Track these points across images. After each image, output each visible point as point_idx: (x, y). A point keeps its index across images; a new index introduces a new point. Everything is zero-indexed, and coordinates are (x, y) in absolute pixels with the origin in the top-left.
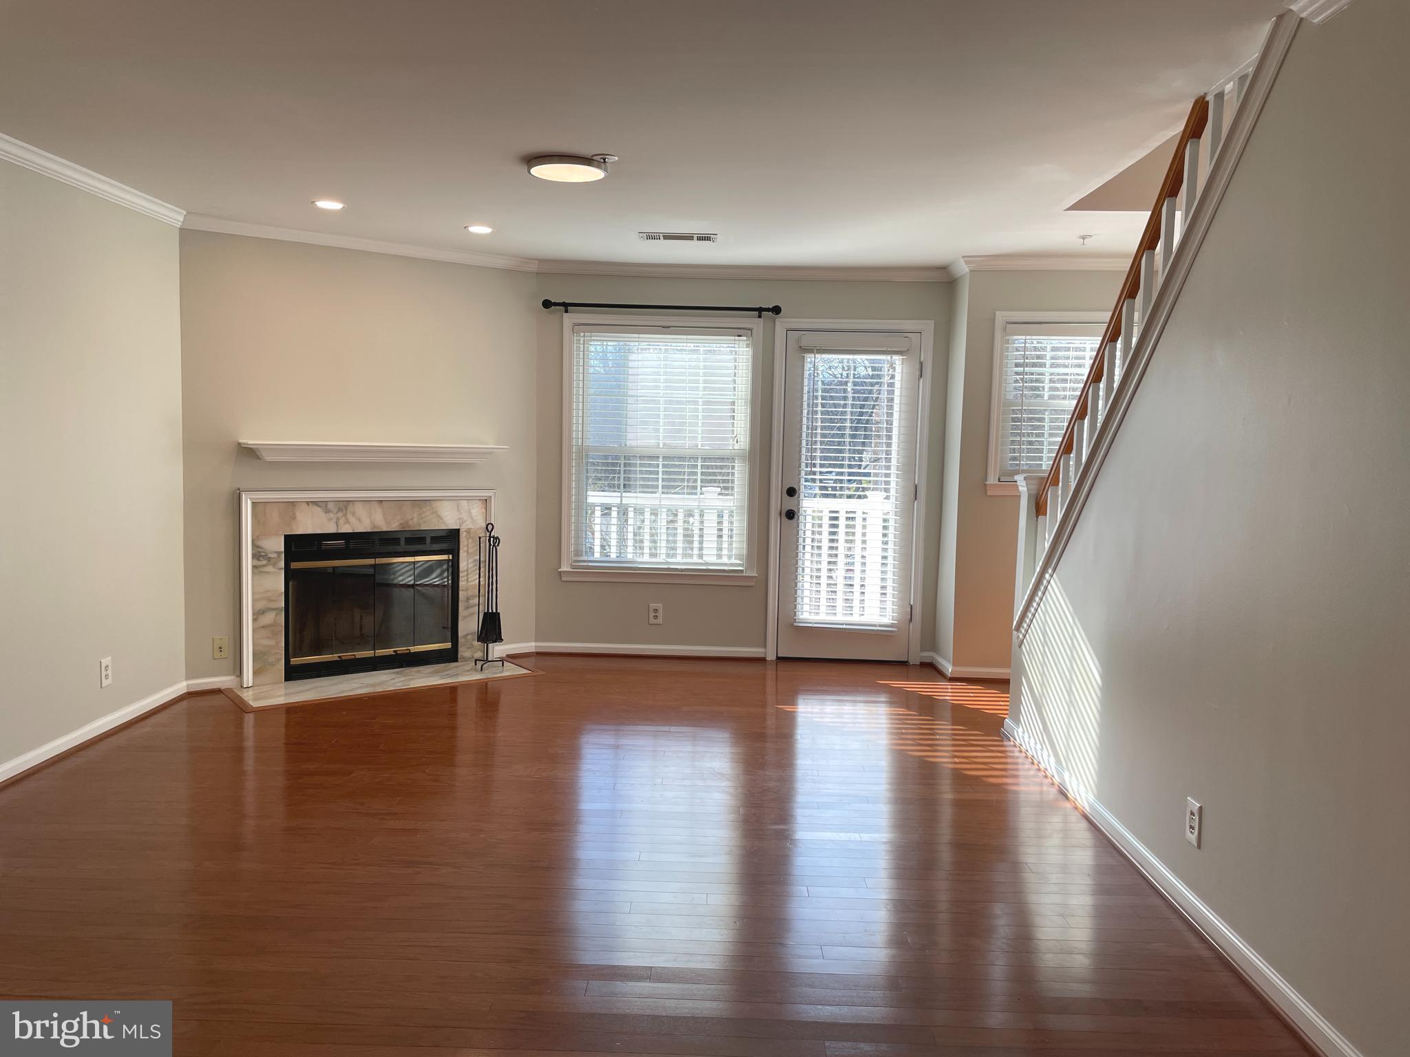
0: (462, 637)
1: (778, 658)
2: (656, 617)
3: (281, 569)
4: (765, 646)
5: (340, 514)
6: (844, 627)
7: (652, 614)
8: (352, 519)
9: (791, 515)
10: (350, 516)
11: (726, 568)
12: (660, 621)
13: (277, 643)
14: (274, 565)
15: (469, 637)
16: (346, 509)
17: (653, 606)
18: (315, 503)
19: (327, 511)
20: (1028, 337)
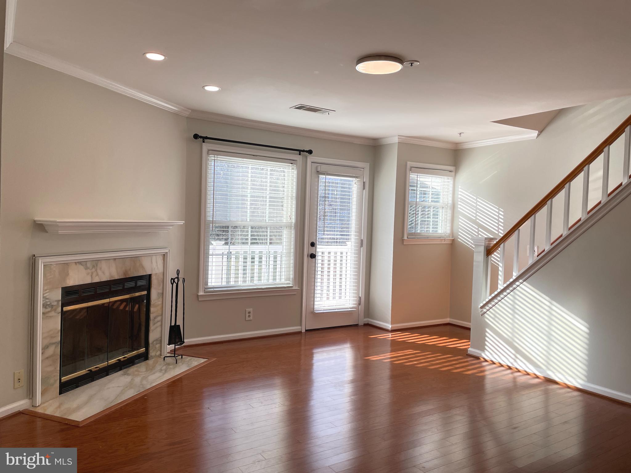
0: (151, 344)
1: (306, 331)
2: (249, 316)
3: (58, 313)
4: (301, 325)
5: (94, 270)
6: (336, 310)
7: (247, 315)
8: (100, 273)
9: (313, 256)
10: (99, 271)
11: (285, 286)
12: (251, 318)
13: (55, 368)
14: (55, 310)
15: (155, 342)
16: (97, 266)
17: (248, 310)
18: (80, 263)
19: (87, 268)
20: (418, 174)
